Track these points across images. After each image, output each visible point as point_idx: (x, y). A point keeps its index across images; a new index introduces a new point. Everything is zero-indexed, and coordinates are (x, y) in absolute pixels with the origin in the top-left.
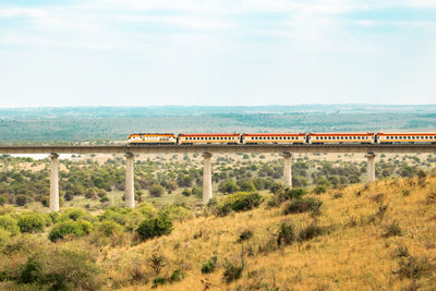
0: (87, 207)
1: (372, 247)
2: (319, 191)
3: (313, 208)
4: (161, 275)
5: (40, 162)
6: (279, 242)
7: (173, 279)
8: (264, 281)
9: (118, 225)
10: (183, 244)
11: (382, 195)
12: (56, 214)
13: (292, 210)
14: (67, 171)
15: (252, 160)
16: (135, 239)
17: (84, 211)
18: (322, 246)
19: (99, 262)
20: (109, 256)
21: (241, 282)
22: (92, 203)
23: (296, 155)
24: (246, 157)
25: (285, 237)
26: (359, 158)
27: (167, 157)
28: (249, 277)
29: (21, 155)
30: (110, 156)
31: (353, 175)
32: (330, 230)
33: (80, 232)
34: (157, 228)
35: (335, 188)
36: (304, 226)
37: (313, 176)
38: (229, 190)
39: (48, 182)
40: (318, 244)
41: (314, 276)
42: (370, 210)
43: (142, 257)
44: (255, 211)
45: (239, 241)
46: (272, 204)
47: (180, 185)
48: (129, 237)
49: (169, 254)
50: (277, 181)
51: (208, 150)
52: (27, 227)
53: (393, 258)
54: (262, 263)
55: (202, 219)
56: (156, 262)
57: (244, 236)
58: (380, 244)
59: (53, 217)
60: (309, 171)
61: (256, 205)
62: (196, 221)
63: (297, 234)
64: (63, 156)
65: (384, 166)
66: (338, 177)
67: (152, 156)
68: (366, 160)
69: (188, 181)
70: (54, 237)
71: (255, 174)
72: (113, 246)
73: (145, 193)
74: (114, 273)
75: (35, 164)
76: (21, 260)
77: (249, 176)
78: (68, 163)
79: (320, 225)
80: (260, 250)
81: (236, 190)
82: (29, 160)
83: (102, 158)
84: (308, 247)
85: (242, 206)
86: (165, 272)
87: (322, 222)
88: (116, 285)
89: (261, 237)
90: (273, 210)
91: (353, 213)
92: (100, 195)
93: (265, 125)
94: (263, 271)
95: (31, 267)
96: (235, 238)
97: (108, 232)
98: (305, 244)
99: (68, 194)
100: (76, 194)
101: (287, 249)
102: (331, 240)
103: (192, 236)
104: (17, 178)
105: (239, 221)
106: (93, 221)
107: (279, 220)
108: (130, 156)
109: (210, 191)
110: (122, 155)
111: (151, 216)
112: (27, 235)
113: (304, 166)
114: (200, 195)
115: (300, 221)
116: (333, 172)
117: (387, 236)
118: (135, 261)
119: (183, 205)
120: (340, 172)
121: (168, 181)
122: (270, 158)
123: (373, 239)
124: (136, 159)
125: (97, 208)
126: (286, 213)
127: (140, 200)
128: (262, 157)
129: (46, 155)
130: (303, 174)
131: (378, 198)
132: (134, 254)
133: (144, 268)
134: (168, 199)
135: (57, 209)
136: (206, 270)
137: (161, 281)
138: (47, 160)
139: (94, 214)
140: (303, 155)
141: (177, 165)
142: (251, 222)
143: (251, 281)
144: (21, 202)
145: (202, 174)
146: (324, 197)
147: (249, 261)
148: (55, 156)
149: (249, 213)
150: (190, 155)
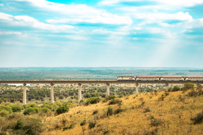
0: (37, 103)
1: (140, 116)
2: (120, 97)
3: (119, 103)
4: (66, 126)
5: (19, 87)
6: (107, 115)
7: (70, 128)
8: (104, 128)
9: (48, 109)
10: (73, 116)
11: (142, 98)
12: (25, 105)
13: (111, 103)
14: (29, 90)
15: (95, 86)
16: (55, 114)
17: (36, 104)
18: (123, 116)
19: (43, 122)
20: (46, 120)
21: (95, 128)
23: (110, 85)
24: (93, 85)
25: (109, 113)
26: (132, 85)
27: (65, 85)
28: (98, 126)
29: (12, 84)
30: (44, 85)
31: (131, 92)
32: (125, 110)
33: (35, 111)
34: (63, 110)
35: (125, 96)
36: (116, 109)
37: (116, 92)
38: (87, 97)
39: (22, 94)
40: (121, 115)
41: (121, 126)
42: (139, 103)
43: (59, 120)
44: (98, 104)
45: (93, 114)
46: (104, 102)
47: (70, 95)
48: (53, 113)
49: (68, 119)
50: (104, 93)
51: (80, 83)
52: (15, 110)
53: (148, 119)
54: (101, 122)
55: (79, 107)
56: (64, 122)
57: (95, 113)
58: (143, 115)
59: (24, 106)
60: (115, 90)
61: (98, 102)
62: (77, 107)
63: (113, 112)
64: (28, 85)
65: (141, 88)
66: (125, 92)
67: (59, 85)
68: (135, 86)
69: (73, 94)
70: (25, 113)
71: (96, 91)
72: (48, 116)
73: (57, 98)
74: (48, 126)
75: (17, 88)
76: (15, 121)
77: (94, 92)
78: (29, 87)
79: (121, 108)
80: (101, 117)
81: (89, 97)
82: (15, 86)
83: (41, 85)
84: (118, 116)
85: (93, 102)
87: (122, 107)
88: (50, 130)
89: (101, 113)
90: (105, 103)
91: (133, 104)
92: (41, 99)
93: (99, 74)
94: (103, 124)
95: (18, 124)
96: (91, 113)
97: (46, 111)
98: (117, 115)
99: (30, 98)
100: (33, 98)
101: (110, 117)
102: (126, 114)
103: (76, 112)
104: (11, 92)
105: (92, 107)
106: (39, 107)
107: (107, 107)
108: (52, 85)
109: (81, 97)
110: (49, 85)
111: (60, 106)
112: (15, 113)
113: (113, 88)
114: (77, 99)
115: (114, 107)
116: (123, 90)
117: (145, 112)
118: (56, 121)
119: (71, 102)
120: (126, 90)
121: (65, 94)
122: (101, 85)
123: (140, 113)
124: (54, 86)
125: (40, 103)
126: (109, 104)
127: (55, 100)
128: (99, 85)
129: (22, 84)
131: (141, 99)
132: (55, 119)
133: (59, 124)
134: (66, 100)
135: (26, 104)
136: (82, 124)
137: (66, 128)
138: (21, 86)
139: (39, 105)
140: (113, 84)
141: (68, 88)
142: (97, 108)
143: (99, 128)
144: (12, 101)
145: (77, 91)
146: (122, 99)
147: (97, 121)
148: (25, 85)
149: (96, 104)
150: (73, 84)
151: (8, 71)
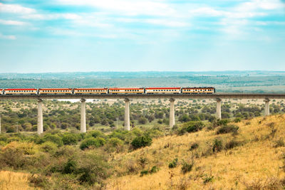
0: (102, 129)
1: (268, 153)
2: (237, 121)
3: (234, 131)
4: (146, 169)
5: (75, 104)
6: (214, 150)
7: (152, 171)
8: (205, 173)
9: (120, 141)
10: (158, 151)
11: (273, 123)
12: (84, 134)
13: (221, 131)
14: (91, 109)
15: (198, 103)
16: (130, 149)
17: (100, 132)
18: (239, 153)
19: (109, 161)
20: (115, 158)
21: (191, 173)
22: (105, 128)
23: (223, 100)
24: (194, 101)
25: (217, 147)
26: (260, 102)
27: (149, 101)
28: (197, 170)
29: (64, 100)
30: (115, 100)
31: (256, 112)
32: (242, 143)
33: (98, 144)
34: (143, 142)
35: (246, 119)
36: (228, 141)
37: (233, 112)
38: (184, 120)
39: (80, 115)
40: (236, 151)
41: (234, 170)
42: (267, 132)
43: (134, 159)
44: (200, 133)
45: (191, 150)
46: (210, 129)
47: (157, 117)
48: (127, 147)
49: (150, 157)
50: (212, 115)
51: (172, 97)
52: (67, 141)
53: (280, 159)
54: (204, 162)
55: (169, 137)
56: (143, 162)
57: (194, 147)
58: (272, 151)
59: (82, 135)
60: (231, 109)
61: (201, 129)
62: (166, 138)
63: (224, 145)
64: (88, 100)
65: (275, 107)
66: (248, 113)
67: (140, 100)
68: (264, 103)
69: (161, 116)
70: (83, 148)
71: (200, 111)
72: (118, 152)
73: (136, 121)
74: (118, 168)
75: (72, 105)
76: (64, 160)
77: (196, 112)
78: (90, 104)
79: (238, 140)
80: (203, 155)
81: (189, 120)
82: (69, 103)
83: (111, 101)
84: (231, 153)
85: (192, 130)
86: (148, 167)
87: (239, 139)
88: (120, 175)
89: (203, 148)
90: (210, 132)
91: (257, 133)
92: (110, 123)
93: (205, 83)
94: (204, 167)
95: (70, 165)
96: (188, 148)
97: (115, 144)
98: (229, 151)
99: (91, 123)
100: (97, 122)
101: (218, 154)
102: (244, 149)
103: (163, 146)
104: (62, 113)
105: (190, 138)
106: (106, 138)
107: (213, 137)
108: (127, 100)
109: (173, 121)
110: (122, 100)
111: (139, 135)
112: (68, 146)
113: (228, 106)
114: (168, 123)
115: (226, 138)
116: (245, 109)
117: (276, 147)
118: (130, 161)
119: (158, 129)
120: (249, 110)
121: (149, 115)
122: (208, 101)
123: (268, 149)
124: (131, 102)
125: (108, 131)
126: (218, 133)
127: (133, 126)
128: (204, 101)
129: (78, 100)
130: (228, 111)
131: (271, 125)
132: (130, 157)
133: (135, 165)
134: (149, 126)
135: (85, 131)
136: (171, 166)
137: (146, 173)
138: (79, 103)
139: (106, 134)
140: (228, 100)
141: (155, 106)
142: (198, 139)
143: (197, 172)
144: (63, 127)
145: (169, 111)
146: (240, 125)
147: (196, 161)
148: (84, 101)
149: (196, 133)
150: (162, 100)
151: (58, 79)
